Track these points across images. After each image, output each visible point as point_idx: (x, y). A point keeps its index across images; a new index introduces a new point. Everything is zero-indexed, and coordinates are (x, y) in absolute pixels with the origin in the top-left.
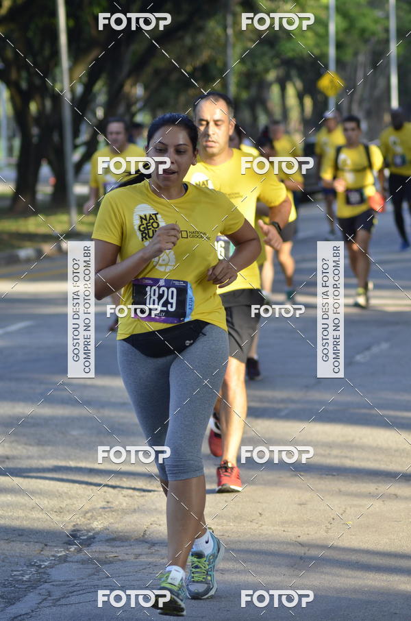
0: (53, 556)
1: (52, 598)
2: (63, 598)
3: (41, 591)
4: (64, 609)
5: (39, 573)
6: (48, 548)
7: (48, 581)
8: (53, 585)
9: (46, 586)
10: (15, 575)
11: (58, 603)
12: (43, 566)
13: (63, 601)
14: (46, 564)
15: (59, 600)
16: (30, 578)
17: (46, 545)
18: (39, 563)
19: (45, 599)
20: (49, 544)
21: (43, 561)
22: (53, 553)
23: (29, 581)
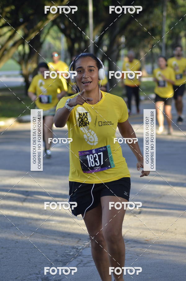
0: (83, 244)
1: (83, 263)
2: (88, 263)
3: (78, 260)
4: (88, 268)
5: (77, 252)
6: (81, 241)
7: (81, 255)
8: (84, 257)
9: (81, 257)
10: (67, 252)
11: (86, 265)
12: (79, 249)
13: (88, 264)
14: (80, 248)
15: (86, 264)
16: (73, 254)
17: (80, 240)
18: (77, 247)
19: (80, 263)
20: (81, 239)
21: (79, 246)
22: (83, 243)
23: (73, 255)
